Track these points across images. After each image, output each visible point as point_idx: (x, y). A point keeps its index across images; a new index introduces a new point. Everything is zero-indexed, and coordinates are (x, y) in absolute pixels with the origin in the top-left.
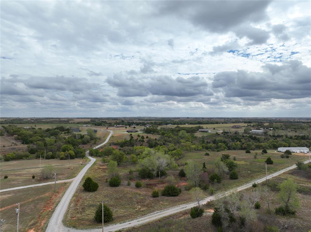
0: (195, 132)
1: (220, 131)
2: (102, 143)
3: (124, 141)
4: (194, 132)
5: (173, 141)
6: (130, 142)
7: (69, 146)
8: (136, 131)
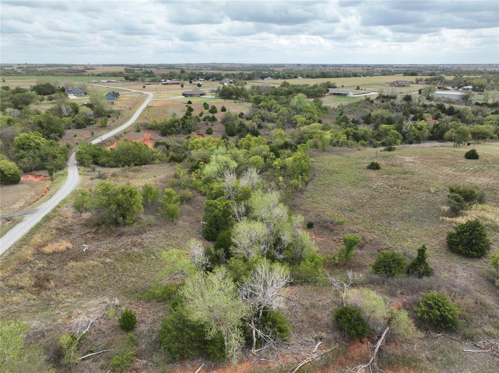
0: (322, 96)
1: (373, 95)
2: (121, 124)
3: (168, 120)
4: (319, 96)
5: (279, 120)
6: (183, 124)
7: (32, 137)
8: (202, 95)
